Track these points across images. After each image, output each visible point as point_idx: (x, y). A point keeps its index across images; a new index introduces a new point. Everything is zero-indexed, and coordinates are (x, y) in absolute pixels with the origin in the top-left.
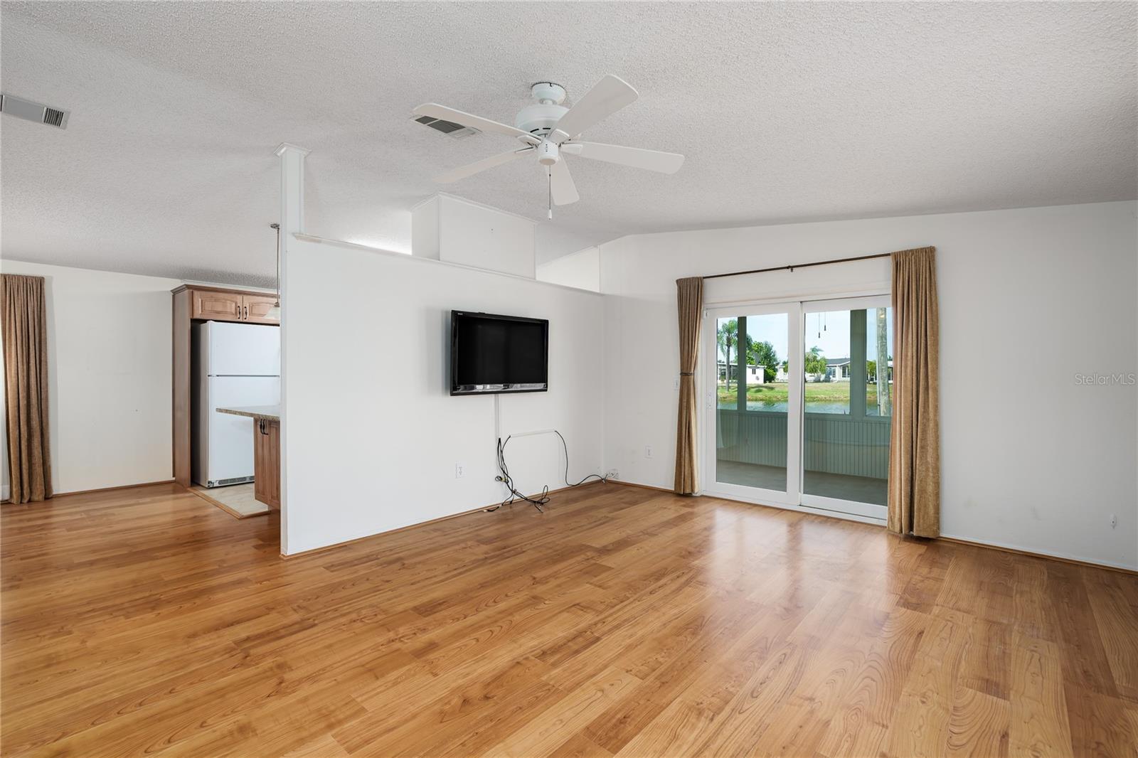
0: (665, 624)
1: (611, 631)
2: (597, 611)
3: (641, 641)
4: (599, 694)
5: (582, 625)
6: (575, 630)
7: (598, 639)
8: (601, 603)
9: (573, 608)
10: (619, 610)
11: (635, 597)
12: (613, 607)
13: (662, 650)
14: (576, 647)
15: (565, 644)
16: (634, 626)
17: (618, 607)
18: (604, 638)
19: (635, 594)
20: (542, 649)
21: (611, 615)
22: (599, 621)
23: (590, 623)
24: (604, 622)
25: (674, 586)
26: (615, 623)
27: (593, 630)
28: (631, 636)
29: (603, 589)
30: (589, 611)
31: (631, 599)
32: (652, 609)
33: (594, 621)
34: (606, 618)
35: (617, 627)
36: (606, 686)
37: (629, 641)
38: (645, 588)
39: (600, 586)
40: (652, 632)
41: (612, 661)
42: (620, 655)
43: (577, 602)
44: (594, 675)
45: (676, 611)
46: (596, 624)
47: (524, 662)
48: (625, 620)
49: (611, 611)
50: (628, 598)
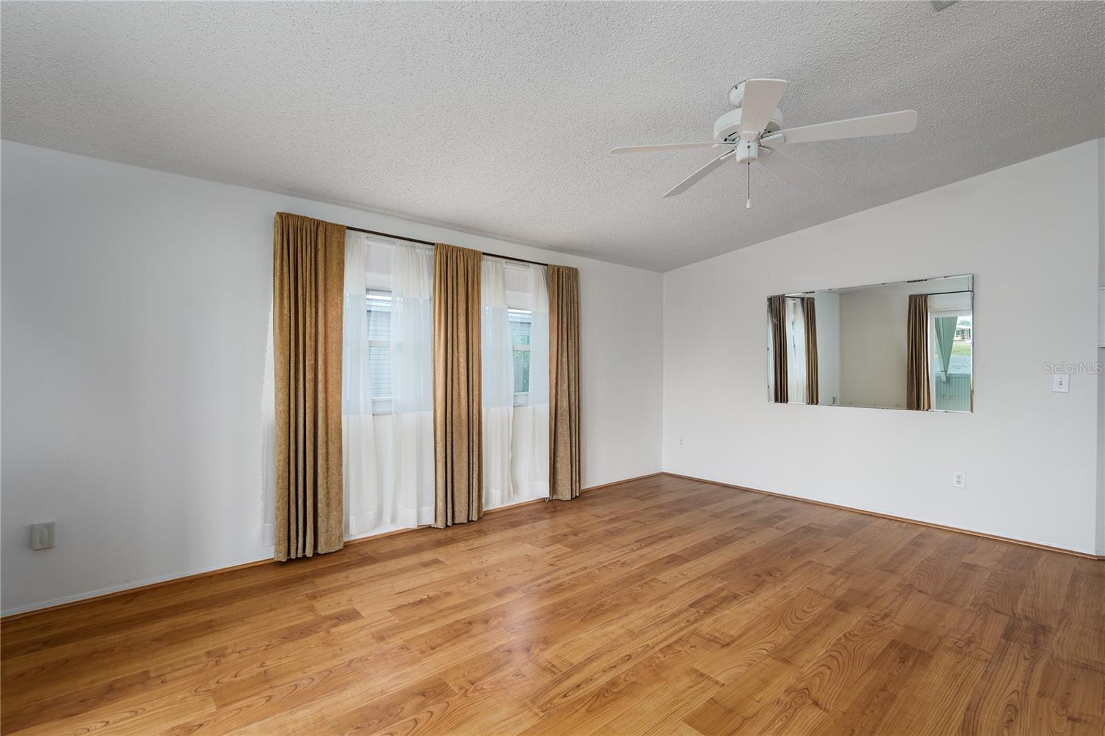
0: (625, 615)
1: (681, 612)
2: (698, 635)
3: (652, 602)
4: (684, 573)
5: (710, 620)
6: (715, 615)
7: (692, 606)
8: (694, 647)
9: (728, 640)
10: (672, 635)
11: (651, 653)
12: (680, 639)
13: (636, 595)
14: (710, 600)
15: (720, 603)
16: (657, 616)
17: (675, 638)
18: (686, 606)
19: (651, 657)
20: (737, 602)
21: (682, 629)
22: (693, 623)
23: (703, 622)
24: (688, 621)
25: (595, 666)
26: (676, 620)
27: (697, 614)
28: (661, 607)
29: (696, 671)
30: (708, 636)
31: (657, 649)
32: (634, 633)
33: (699, 624)
34: (687, 626)
35: (674, 616)
36: (680, 576)
37: (664, 602)
38: (635, 665)
39: (702, 675)
40: (640, 609)
41: (678, 589)
42: (672, 592)
43: (725, 650)
44: (690, 582)
45: (610, 629)
46: (696, 620)
47: (748, 593)
48: (666, 622)
49: (682, 634)
50: (661, 651)
